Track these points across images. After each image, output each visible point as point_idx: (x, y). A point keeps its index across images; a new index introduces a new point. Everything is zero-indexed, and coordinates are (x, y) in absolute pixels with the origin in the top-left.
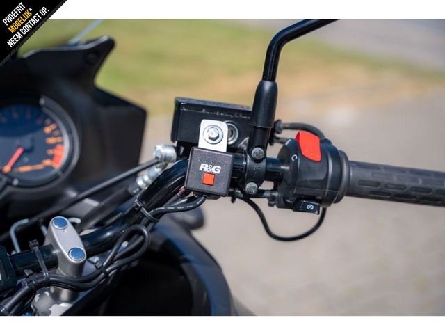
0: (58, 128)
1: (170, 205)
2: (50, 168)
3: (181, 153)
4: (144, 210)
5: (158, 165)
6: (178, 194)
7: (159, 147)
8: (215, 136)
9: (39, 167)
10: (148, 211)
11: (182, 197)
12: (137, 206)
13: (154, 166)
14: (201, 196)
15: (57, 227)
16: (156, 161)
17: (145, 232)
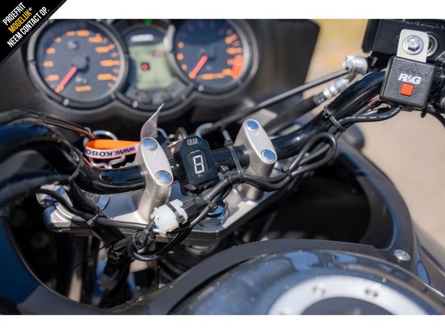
0: (239, 39)
1: (360, 115)
2: (229, 78)
3: (373, 65)
4: (333, 118)
5: (346, 76)
6: (369, 105)
7: (350, 58)
8: (415, 46)
9: (220, 76)
10: (338, 119)
11: (372, 108)
12: (327, 114)
13: (341, 78)
14: (396, 107)
15: (249, 128)
16: (346, 71)
17: (333, 140)
